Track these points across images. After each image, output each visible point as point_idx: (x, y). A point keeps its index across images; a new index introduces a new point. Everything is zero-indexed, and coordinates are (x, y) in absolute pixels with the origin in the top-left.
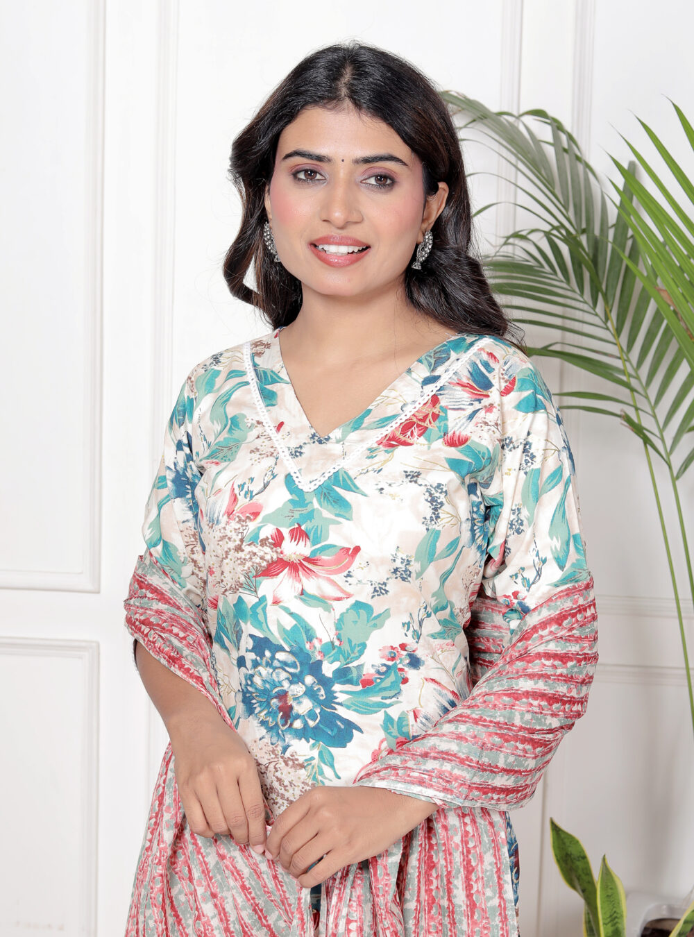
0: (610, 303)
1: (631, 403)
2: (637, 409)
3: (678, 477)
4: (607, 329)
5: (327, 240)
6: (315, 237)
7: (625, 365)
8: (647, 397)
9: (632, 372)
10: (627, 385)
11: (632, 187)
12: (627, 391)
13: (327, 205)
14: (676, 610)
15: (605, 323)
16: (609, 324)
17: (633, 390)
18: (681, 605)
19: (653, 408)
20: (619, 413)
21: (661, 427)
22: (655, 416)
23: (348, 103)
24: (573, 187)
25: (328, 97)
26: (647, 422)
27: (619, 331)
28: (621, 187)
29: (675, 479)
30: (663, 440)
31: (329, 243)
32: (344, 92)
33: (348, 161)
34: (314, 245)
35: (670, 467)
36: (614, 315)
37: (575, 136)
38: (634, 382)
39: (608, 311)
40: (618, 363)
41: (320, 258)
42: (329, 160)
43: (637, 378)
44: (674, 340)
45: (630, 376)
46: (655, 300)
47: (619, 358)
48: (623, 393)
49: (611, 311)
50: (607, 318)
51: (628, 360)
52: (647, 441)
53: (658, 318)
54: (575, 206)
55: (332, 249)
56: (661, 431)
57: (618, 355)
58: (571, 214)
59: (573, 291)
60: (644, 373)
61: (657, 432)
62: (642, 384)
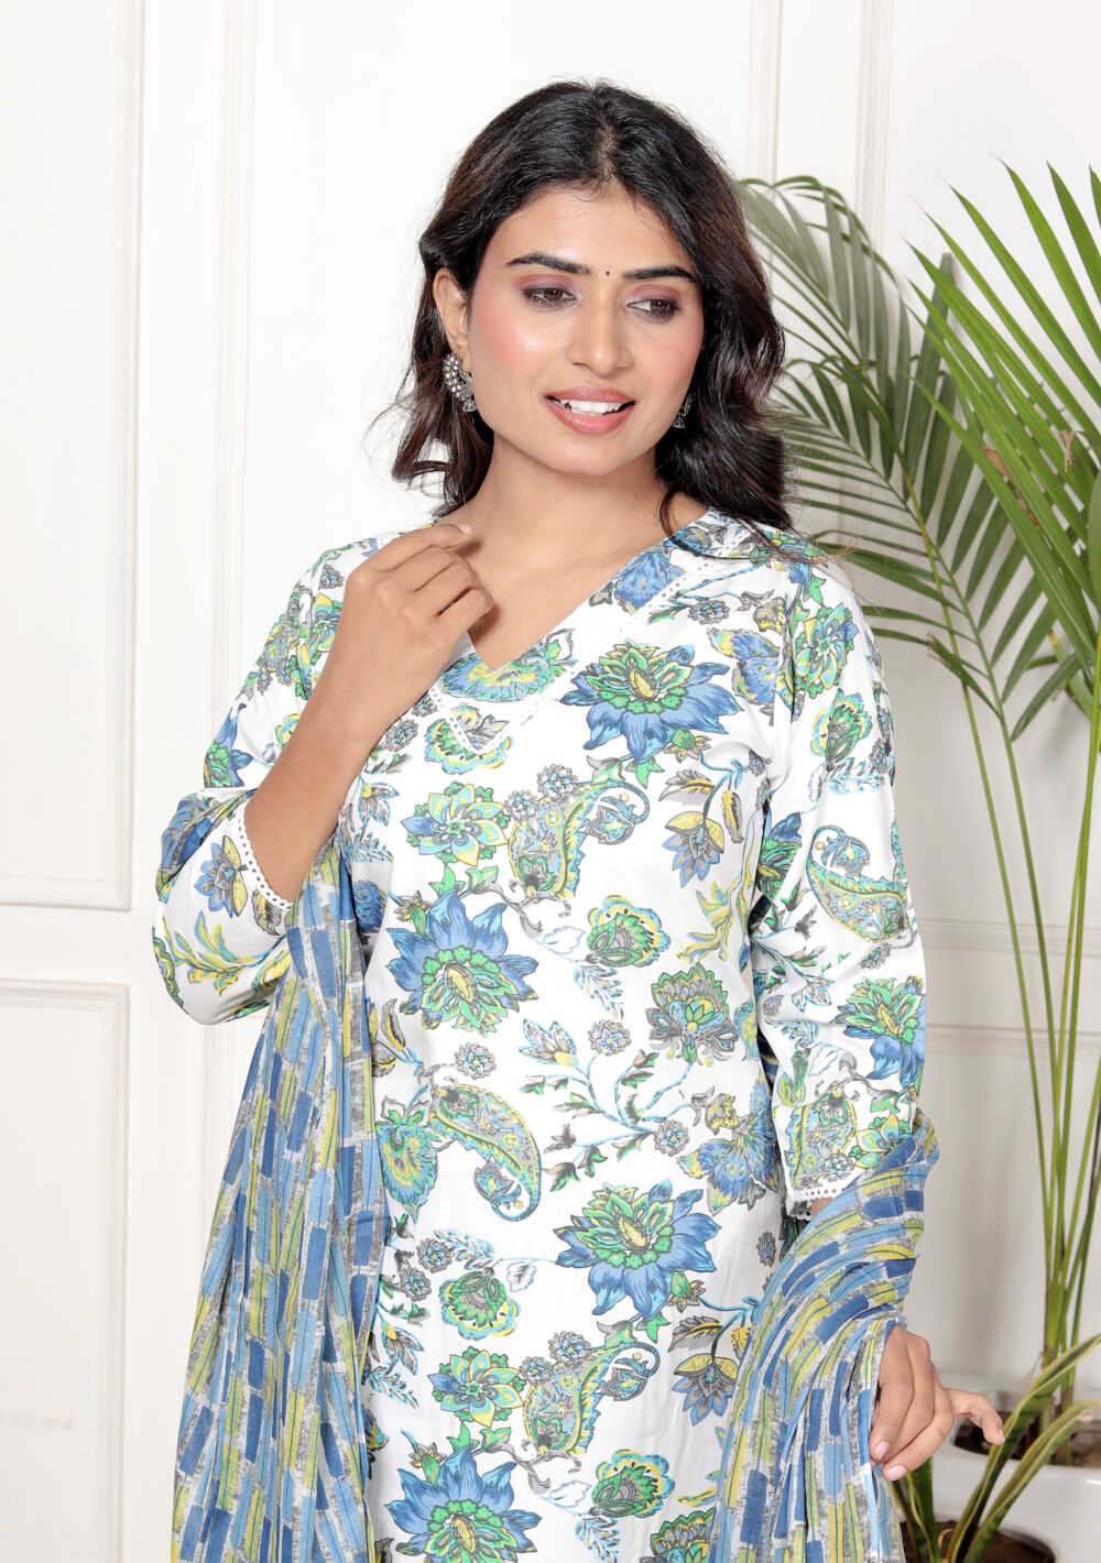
0: (912, 470)
1: (944, 623)
2: (952, 633)
3: (1014, 737)
4: (908, 510)
6: (558, 387)
7: (933, 565)
8: (967, 614)
9: (946, 577)
10: (937, 596)
11: (946, 296)
12: (937, 605)
13: (582, 341)
14: (1010, 940)
15: (904, 502)
16: (910, 503)
17: (946, 604)
18: (1019, 934)
19: (977, 631)
20: (925, 638)
21: (989, 658)
22: (979, 644)
24: (857, 294)
26: (969, 653)
27: (925, 512)
28: (929, 295)
29: (1009, 740)
30: (991, 679)
32: (608, 167)
33: (615, 275)
34: (551, 398)
35: (1002, 722)
36: (917, 489)
37: (860, 217)
38: (947, 592)
39: (908, 483)
40: (924, 564)
42: (588, 272)
43: (953, 585)
44: (1009, 528)
45: (942, 582)
46: (981, 466)
47: (926, 555)
48: (932, 608)
49: (913, 482)
51: (939, 558)
52: (967, 681)
53: (984, 494)
54: (858, 323)
56: (990, 666)
57: (924, 550)
58: (853, 335)
59: (856, 453)
60: (963, 576)
61: (983, 668)
62: (959, 594)
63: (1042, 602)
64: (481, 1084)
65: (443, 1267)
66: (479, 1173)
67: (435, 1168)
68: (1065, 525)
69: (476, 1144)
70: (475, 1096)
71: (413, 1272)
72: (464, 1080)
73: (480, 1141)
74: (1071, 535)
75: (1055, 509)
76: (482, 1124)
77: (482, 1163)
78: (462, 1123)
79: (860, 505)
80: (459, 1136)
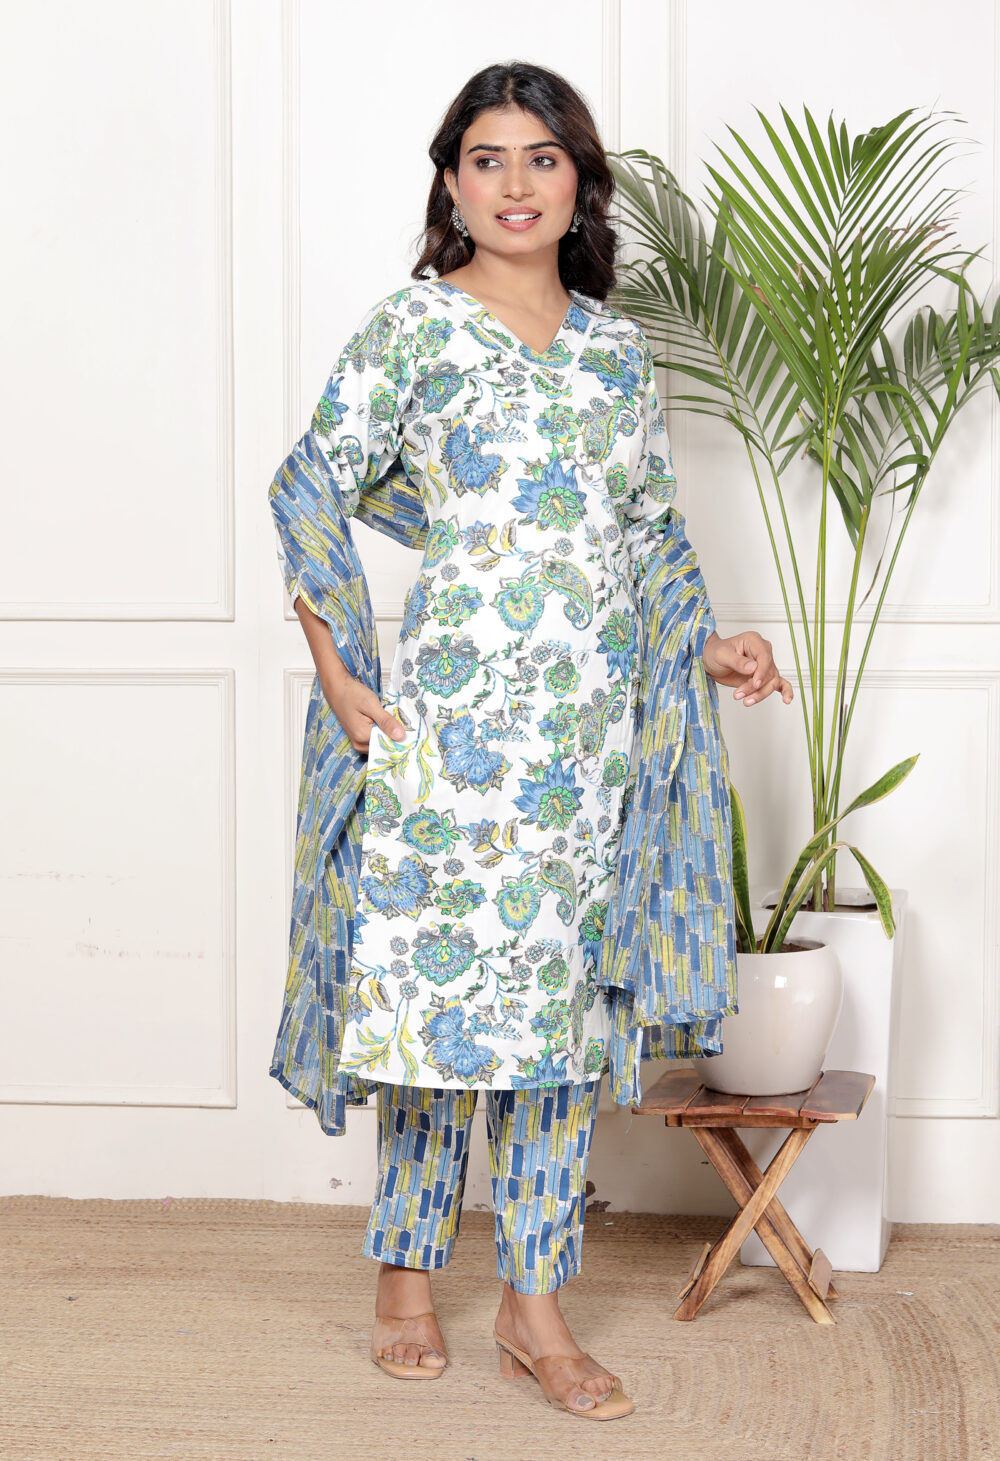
0: (710, 317)
1: (735, 406)
2: (738, 411)
3: (779, 475)
4: (709, 341)
5: (508, 212)
6: (499, 210)
7: (726, 373)
8: (747, 401)
9: (733, 380)
10: (728, 390)
11: (729, 202)
12: (729, 395)
13: (506, 184)
15: (707, 336)
16: (710, 338)
17: (733, 394)
19: (754, 411)
20: (724, 415)
21: (762, 427)
22: (756, 419)
23: (514, 106)
24: (672, 214)
25: (498, 102)
26: (750, 423)
27: (720, 342)
29: (776, 475)
30: (764, 440)
31: (510, 214)
32: (510, 97)
33: (519, 150)
34: (499, 217)
35: (771, 463)
36: (714, 328)
37: (673, 172)
38: (735, 388)
39: (709, 323)
40: (719, 372)
41: (505, 226)
42: (504, 149)
43: (738, 384)
44: (772, 345)
45: (731, 382)
46: (755, 304)
47: (722, 367)
48: (726, 397)
49: (711, 323)
50: (708, 331)
51: (729, 369)
52: (749, 438)
53: (758, 323)
54: (675, 230)
55: (513, 218)
56: (762, 431)
57: (720, 364)
58: (671, 237)
59: (675, 309)
60: (743, 379)
61: (758, 433)
62: (741, 388)
63: (795, 387)
64: (567, 559)
65: (546, 660)
66: (566, 606)
67: (543, 606)
68: (809, 340)
69: (564, 591)
70: (564, 565)
71: (527, 667)
72: (559, 558)
73: (566, 589)
74: (812, 347)
75: (803, 331)
76: (567, 580)
77: (567, 601)
78: (558, 580)
79: (681, 339)
80: (556, 587)
